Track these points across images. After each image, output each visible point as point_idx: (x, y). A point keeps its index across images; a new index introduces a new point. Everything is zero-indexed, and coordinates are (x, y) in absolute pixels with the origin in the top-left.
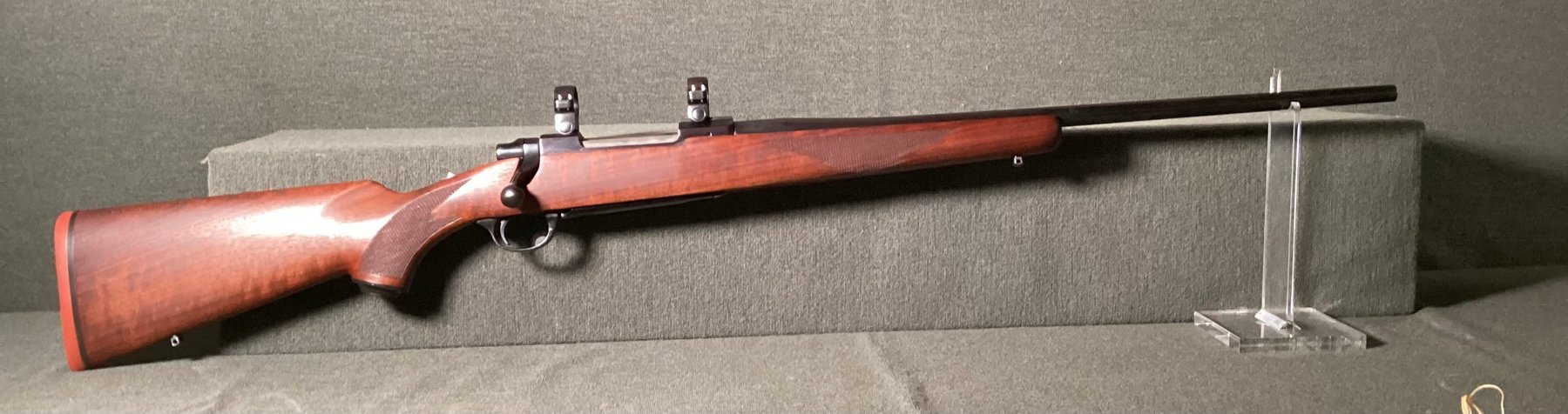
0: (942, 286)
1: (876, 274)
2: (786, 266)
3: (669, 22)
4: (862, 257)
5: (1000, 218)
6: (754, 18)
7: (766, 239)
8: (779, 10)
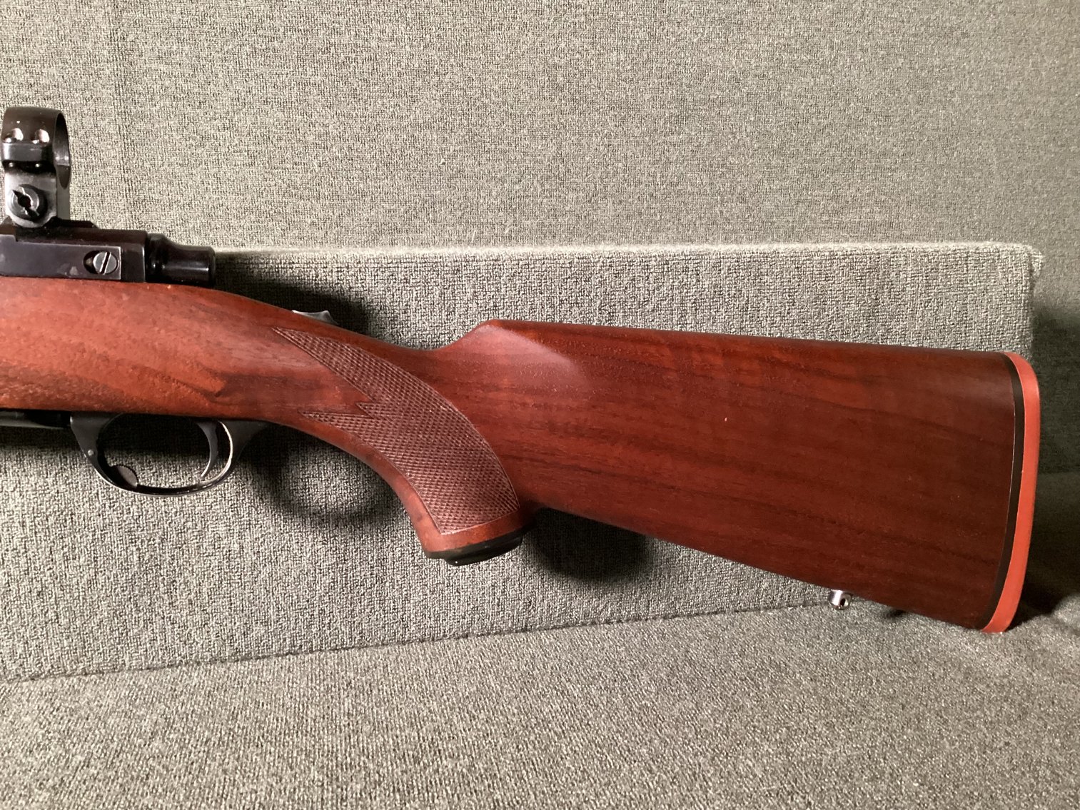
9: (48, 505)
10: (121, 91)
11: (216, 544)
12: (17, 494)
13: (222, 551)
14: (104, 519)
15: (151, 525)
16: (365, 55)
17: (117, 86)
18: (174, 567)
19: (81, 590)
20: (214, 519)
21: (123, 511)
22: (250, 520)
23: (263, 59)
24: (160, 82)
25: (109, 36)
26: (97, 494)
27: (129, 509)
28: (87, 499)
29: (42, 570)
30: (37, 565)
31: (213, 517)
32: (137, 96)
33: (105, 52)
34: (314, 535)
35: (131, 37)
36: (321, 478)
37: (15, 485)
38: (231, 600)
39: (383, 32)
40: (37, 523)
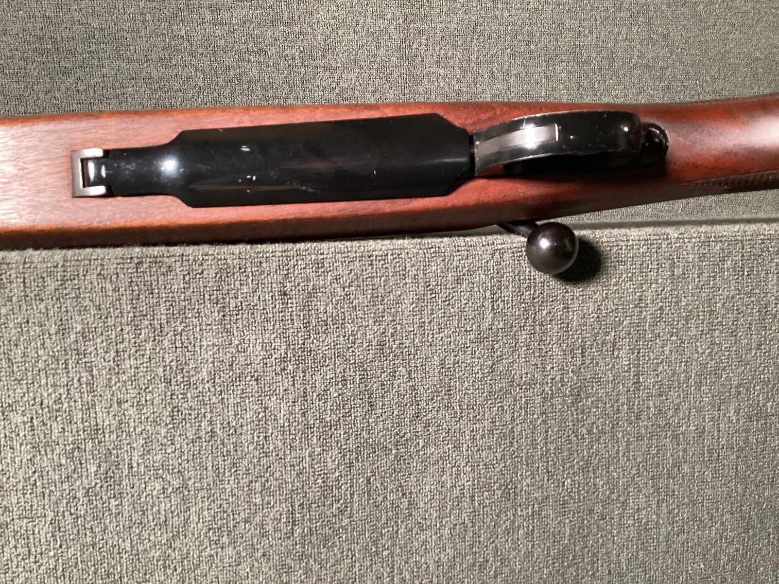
0: (562, 555)
1: (425, 542)
2: (225, 539)
3: (66, 73)
4: (395, 507)
5: (677, 410)
6: (207, 70)
7: (176, 483)
8: (247, 56)
9: (495, 480)
10: (406, 91)
11: (636, 515)
12: (468, 469)
13: (641, 522)
14: (542, 492)
15: (582, 497)
16: (604, 54)
17: (403, 88)
18: (598, 538)
19: (517, 564)
20: (635, 491)
21: (559, 484)
22: (667, 492)
23: (521, 61)
24: (436, 84)
25: (399, 45)
26: (538, 467)
27: (564, 482)
28: (529, 473)
29: (485, 544)
30: (482, 540)
31: (634, 488)
32: (417, 95)
33: (395, 59)
34: (723, 506)
35: (416, 45)
36: (734, 448)
37: (467, 460)
38: (646, 570)
39: (619, 34)
40: (485, 497)
